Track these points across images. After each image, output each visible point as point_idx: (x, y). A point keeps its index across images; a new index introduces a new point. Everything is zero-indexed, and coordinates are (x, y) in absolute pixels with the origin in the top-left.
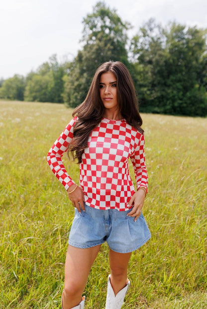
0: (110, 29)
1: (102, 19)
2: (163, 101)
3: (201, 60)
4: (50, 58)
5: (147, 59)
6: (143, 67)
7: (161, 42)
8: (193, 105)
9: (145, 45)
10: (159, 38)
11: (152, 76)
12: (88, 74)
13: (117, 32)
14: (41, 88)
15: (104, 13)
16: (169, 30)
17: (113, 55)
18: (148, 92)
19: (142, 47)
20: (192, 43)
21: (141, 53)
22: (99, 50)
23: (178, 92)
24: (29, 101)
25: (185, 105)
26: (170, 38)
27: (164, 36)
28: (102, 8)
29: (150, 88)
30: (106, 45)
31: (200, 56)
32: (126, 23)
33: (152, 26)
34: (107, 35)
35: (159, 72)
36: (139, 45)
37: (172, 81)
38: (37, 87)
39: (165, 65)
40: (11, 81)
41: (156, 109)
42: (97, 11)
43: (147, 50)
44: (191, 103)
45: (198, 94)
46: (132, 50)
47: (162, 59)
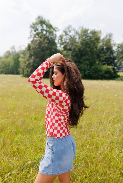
0: (46, 31)
1: (42, 25)
3: (98, 48)
4: (11, 48)
5: (68, 47)
6: (66, 53)
7: (76, 38)
8: (96, 73)
9: (67, 40)
10: (74, 36)
11: (72, 57)
12: (34, 57)
13: (51, 33)
14: (6, 66)
15: (42, 22)
16: (80, 32)
17: (49, 46)
19: (65, 41)
20: (93, 39)
21: (65, 44)
22: (40, 43)
23: (87, 66)
25: (91, 73)
26: (81, 36)
27: (77, 35)
28: (41, 20)
30: (44, 40)
31: (98, 45)
32: (55, 28)
33: (70, 29)
34: (45, 35)
35: (75, 55)
36: (63, 40)
37: (83, 60)
38: (3, 65)
39: (79, 51)
42: (38, 21)
43: (68, 43)
44: (95, 72)
45: (98, 67)
46: (59, 43)
47: (77, 48)
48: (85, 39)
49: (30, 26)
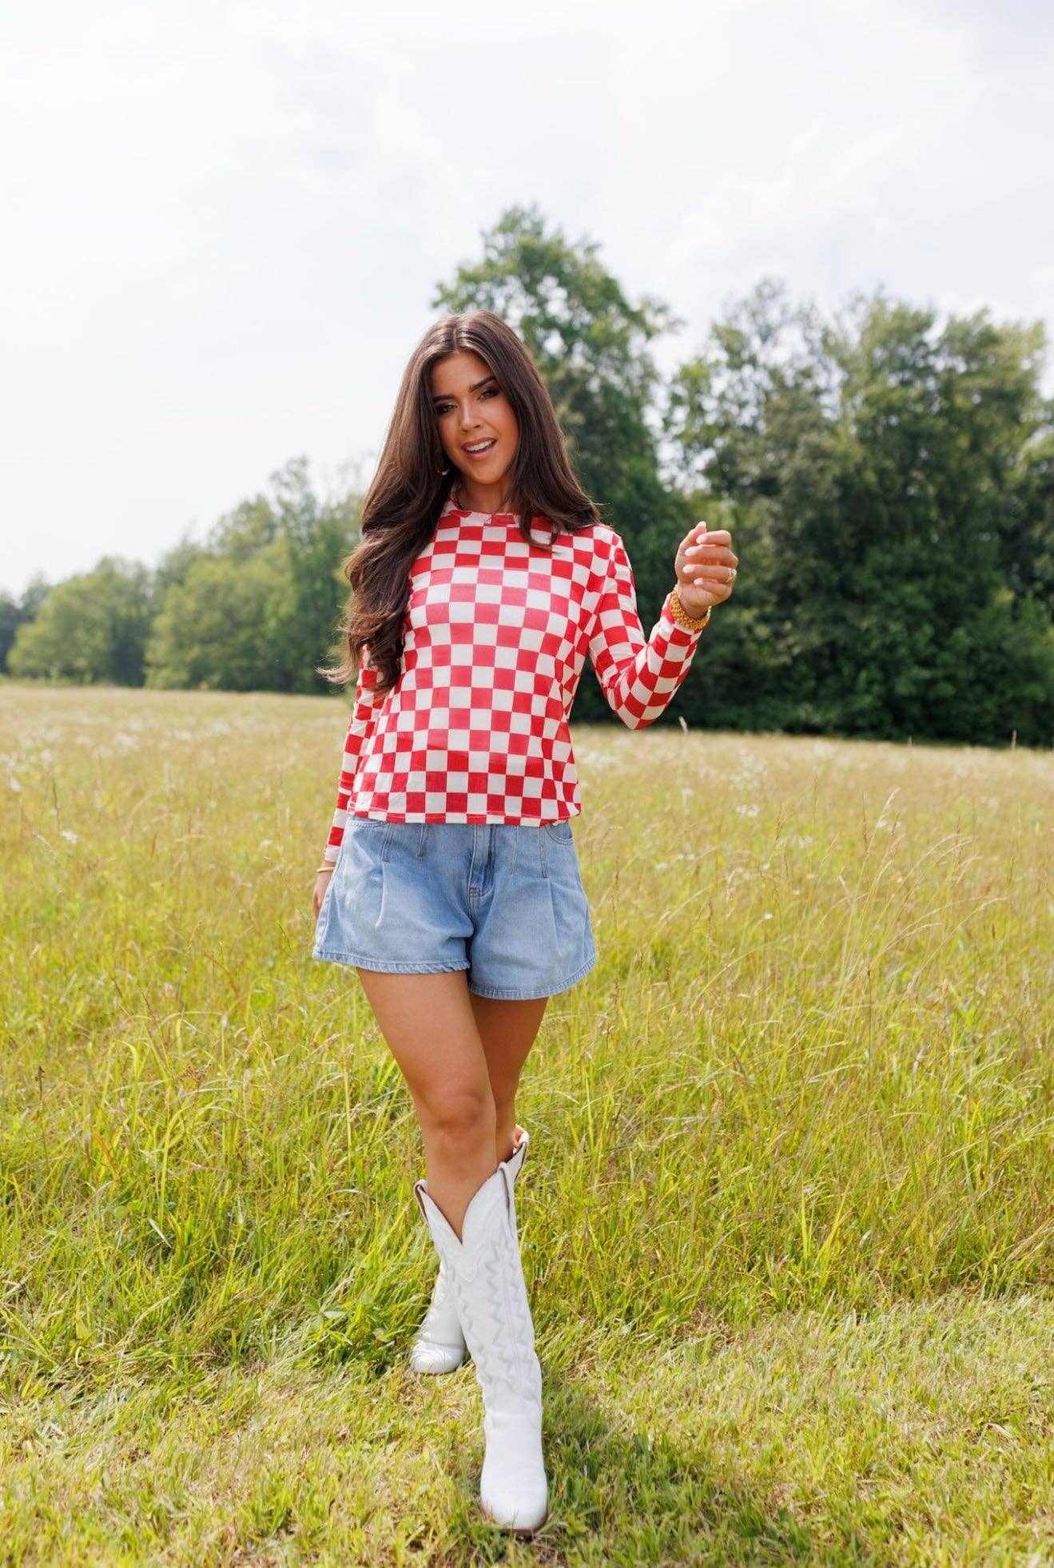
0: (569, 334)
1: (530, 288)
2: (838, 670)
3: (1018, 471)
4: (275, 476)
5: (754, 470)
6: (736, 512)
7: (817, 392)
8: (990, 689)
9: (742, 405)
10: (807, 374)
11: (779, 553)
13: (601, 345)
14: (233, 622)
15: (536, 261)
16: (852, 332)
17: (586, 455)
18: (762, 631)
20: (967, 393)
21: (720, 442)
23: (911, 628)
24: (170, 686)
25: (947, 689)
26: (861, 372)
27: (833, 364)
28: (526, 239)
29: (768, 609)
31: (1015, 450)
32: (647, 304)
33: (774, 314)
34: (553, 364)
35: (811, 531)
36: (709, 404)
37: (878, 574)
38: (212, 618)
39: (841, 500)
40: (77, 590)
41: (804, 712)
42: (502, 253)
43: (751, 430)
44: (978, 681)
45: (1011, 636)
46: (675, 430)
47: (822, 470)
48: (895, 397)
49: (437, 295)
